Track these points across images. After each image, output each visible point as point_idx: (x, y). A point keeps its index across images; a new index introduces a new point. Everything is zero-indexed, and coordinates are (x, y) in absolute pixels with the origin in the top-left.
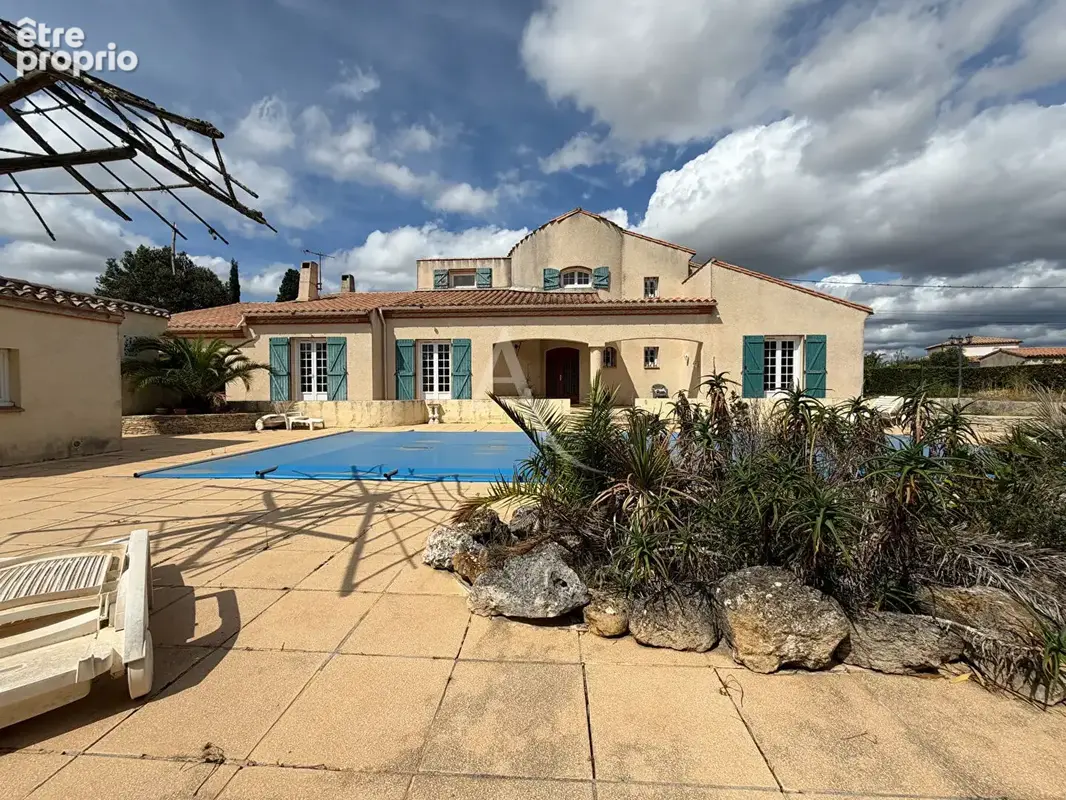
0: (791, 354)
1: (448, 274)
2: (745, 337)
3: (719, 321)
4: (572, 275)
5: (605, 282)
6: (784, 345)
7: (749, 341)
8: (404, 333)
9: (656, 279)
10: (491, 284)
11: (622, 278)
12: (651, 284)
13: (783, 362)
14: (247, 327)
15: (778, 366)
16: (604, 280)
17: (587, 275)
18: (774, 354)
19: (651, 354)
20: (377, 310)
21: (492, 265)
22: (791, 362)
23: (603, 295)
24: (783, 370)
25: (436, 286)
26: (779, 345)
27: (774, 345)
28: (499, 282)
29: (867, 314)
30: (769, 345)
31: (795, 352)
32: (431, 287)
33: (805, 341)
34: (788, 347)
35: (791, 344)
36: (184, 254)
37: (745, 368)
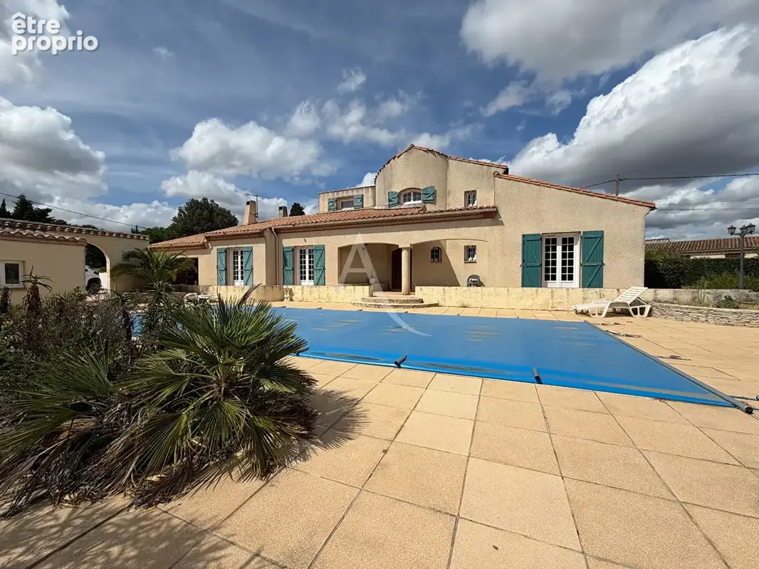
0: (571, 248)
1: (336, 201)
2: (524, 236)
3: (501, 224)
4: (410, 194)
5: (431, 198)
6: (564, 240)
7: (527, 240)
8: (288, 242)
9: (474, 192)
10: (362, 205)
11: (446, 194)
12: (470, 196)
13: (564, 255)
14: (208, 242)
15: (559, 259)
16: (430, 196)
17: (420, 194)
18: (554, 249)
19: (470, 251)
20: (270, 228)
21: (363, 192)
22: (571, 255)
23: (430, 207)
24: (564, 263)
25: (329, 209)
26: (559, 241)
27: (554, 241)
28: (368, 203)
29: (648, 209)
30: (551, 242)
31: (575, 247)
32: (326, 210)
33: (582, 237)
34: (568, 242)
35: (571, 240)
36: (212, 201)
37: (523, 261)
